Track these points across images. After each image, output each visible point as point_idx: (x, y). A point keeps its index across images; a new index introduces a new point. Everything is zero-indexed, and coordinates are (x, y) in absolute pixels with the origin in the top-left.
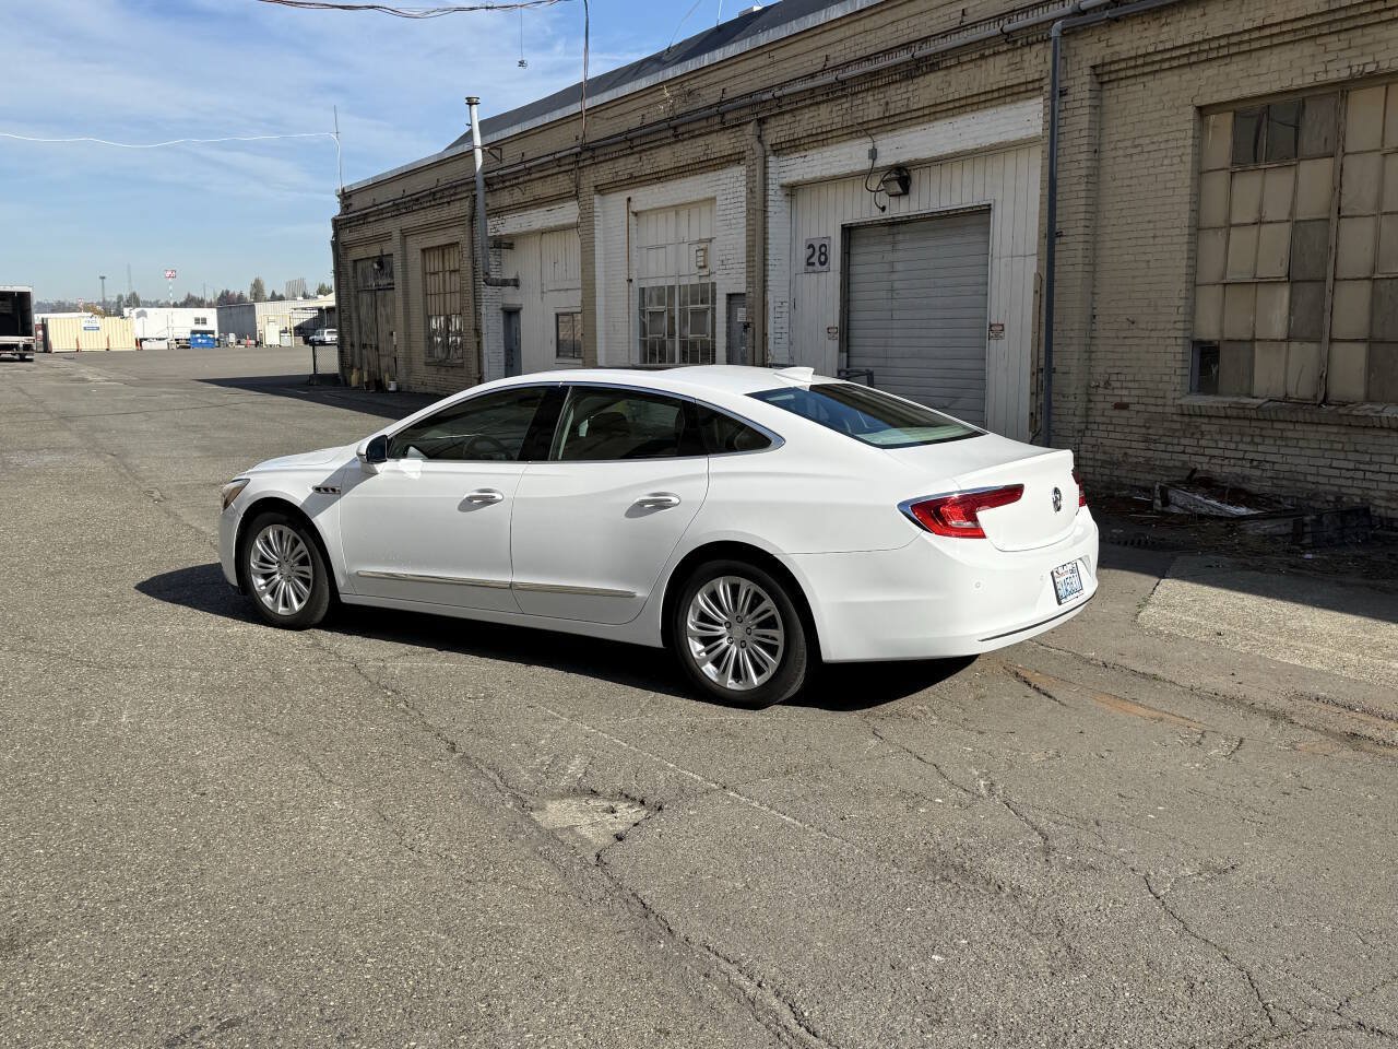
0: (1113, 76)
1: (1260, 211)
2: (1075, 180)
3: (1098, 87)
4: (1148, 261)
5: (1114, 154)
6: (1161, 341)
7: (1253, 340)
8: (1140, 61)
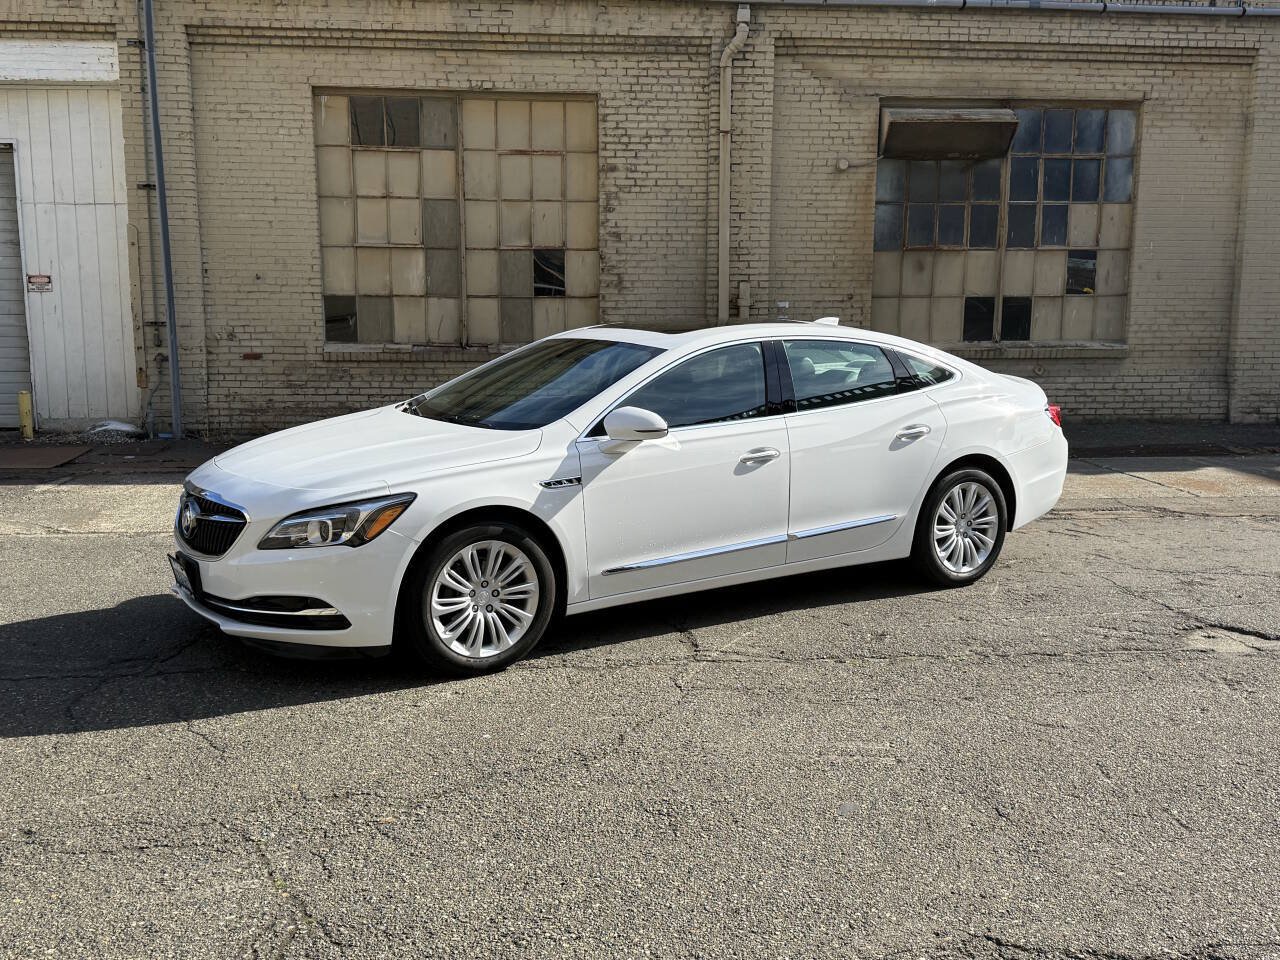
0: (208, 40)
1: (387, 186)
2: (176, 135)
3: (188, 46)
4: (270, 222)
5: (213, 115)
6: (295, 296)
7: (390, 296)
8: (247, 32)
